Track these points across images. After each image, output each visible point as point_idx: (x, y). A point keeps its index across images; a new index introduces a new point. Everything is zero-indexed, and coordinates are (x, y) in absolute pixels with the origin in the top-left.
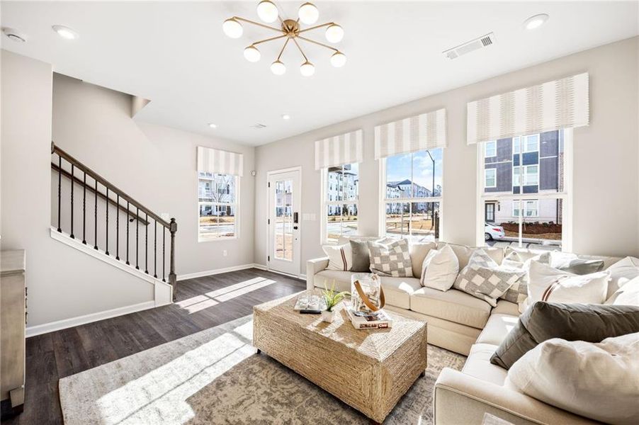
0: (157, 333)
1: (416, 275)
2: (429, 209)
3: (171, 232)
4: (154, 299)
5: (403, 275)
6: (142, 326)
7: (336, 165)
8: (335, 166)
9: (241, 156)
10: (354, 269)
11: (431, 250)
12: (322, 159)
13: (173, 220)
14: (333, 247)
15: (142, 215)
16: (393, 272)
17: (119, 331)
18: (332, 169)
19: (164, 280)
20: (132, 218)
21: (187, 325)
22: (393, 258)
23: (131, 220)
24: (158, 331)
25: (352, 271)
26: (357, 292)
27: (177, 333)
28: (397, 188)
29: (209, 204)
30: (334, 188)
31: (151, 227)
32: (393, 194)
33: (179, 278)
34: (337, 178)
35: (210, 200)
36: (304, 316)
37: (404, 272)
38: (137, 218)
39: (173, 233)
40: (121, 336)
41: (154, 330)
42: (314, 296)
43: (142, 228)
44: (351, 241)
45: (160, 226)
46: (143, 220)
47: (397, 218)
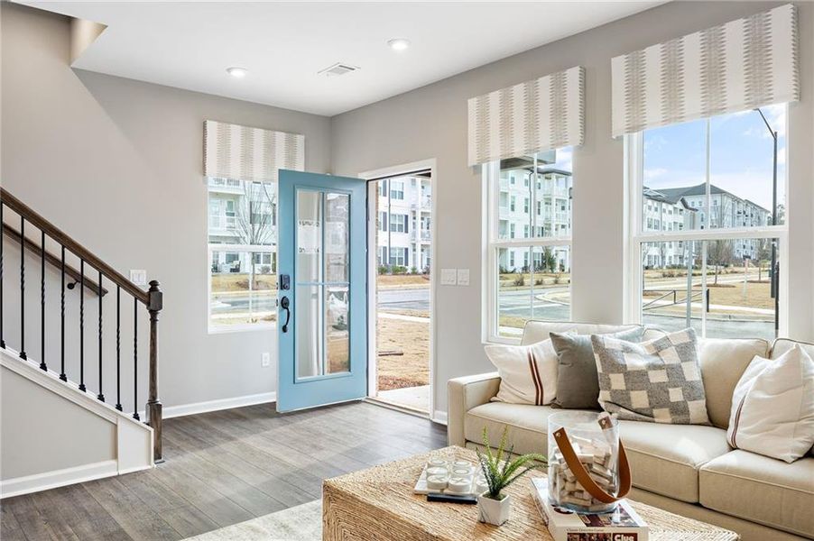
0: (121, 531)
1: (716, 421)
2: (763, 256)
3: (151, 311)
4: (115, 456)
5: (682, 418)
6: (92, 514)
7: (518, 152)
8: (515, 156)
9: (300, 139)
10: (560, 401)
11: (757, 359)
12: (483, 140)
13: (154, 284)
14: (510, 348)
15: (91, 273)
16: (655, 412)
17: (47, 521)
18: (508, 164)
19: (136, 417)
20: (74, 281)
21: (182, 514)
22: (657, 377)
23: (71, 286)
24: (122, 526)
25: (555, 405)
26: (560, 456)
27: (162, 532)
28: (679, 205)
29: (233, 248)
30: (520, 206)
31: (110, 300)
32: (668, 219)
33: (167, 413)
34: (527, 182)
35: (237, 240)
36: (435, 506)
37: (685, 411)
38: (81, 279)
39: (153, 313)
40: (50, 531)
41: (116, 523)
42: (461, 463)
43: (91, 302)
44: (552, 335)
45: (127, 298)
46: (95, 285)
47: (678, 279)
